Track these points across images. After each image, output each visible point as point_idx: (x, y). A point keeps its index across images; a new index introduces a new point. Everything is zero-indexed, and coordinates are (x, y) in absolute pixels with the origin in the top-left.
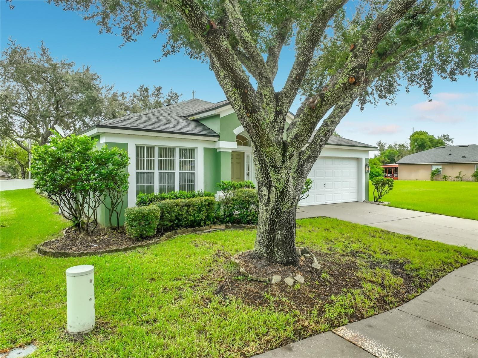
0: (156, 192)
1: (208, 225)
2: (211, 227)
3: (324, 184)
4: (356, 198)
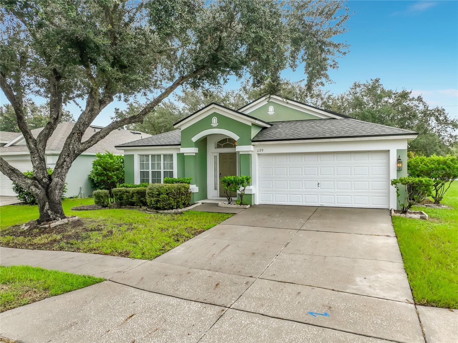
1: (139, 206)
2: (141, 207)
3: (317, 184)
4: (385, 205)
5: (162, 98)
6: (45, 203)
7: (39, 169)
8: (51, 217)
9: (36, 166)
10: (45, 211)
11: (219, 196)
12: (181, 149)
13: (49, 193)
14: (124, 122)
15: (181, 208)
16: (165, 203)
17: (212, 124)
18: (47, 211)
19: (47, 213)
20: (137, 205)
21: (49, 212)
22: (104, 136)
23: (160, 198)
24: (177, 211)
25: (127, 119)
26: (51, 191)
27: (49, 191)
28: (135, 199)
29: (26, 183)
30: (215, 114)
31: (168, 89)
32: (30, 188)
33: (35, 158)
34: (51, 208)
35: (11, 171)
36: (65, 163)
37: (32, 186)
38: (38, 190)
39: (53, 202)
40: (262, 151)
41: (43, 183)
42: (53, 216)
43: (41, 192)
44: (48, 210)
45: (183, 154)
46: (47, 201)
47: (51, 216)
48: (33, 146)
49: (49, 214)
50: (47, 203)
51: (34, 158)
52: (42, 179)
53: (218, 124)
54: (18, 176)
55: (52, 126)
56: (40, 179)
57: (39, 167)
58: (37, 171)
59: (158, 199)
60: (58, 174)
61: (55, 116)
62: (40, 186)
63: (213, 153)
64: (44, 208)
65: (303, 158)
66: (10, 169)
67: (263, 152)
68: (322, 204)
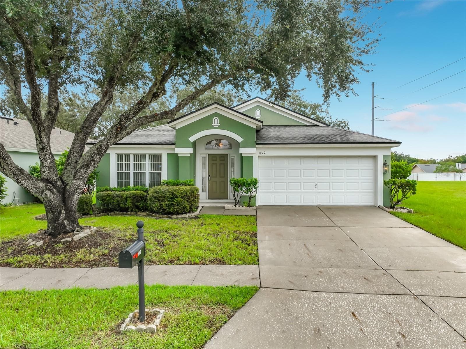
0: (131, 185)
1: (134, 211)
2: (136, 213)
3: (315, 185)
4: (372, 202)
5: (198, 95)
6: (61, 211)
7: (51, 170)
8: (67, 229)
9: (47, 165)
10: (60, 221)
11: (208, 199)
12: (176, 149)
13: (66, 199)
14: (155, 117)
15: (194, 212)
16: (179, 207)
17: (212, 125)
18: (63, 221)
19: (63, 223)
20: (132, 211)
21: (66, 222)
22: (131, 132)
23: (174, 202)
24: (190, 215)
25: (159, 114)
26: (69, 197)
27: (66, 196)
28: (129, 203)
29: (38, 187)
30: (216, 114)
31: (206, 86)
32: (45, 193)
33: (47, 156)
34: (68, 217)
35: (19, 171)
36: (92, 163)
37: (46, 191)
38: (53, 196)
39: (70, 210)
40: (264, 153)
41: (58, 186)
42: (69, 227)
43: (57, 197)
44: (65, 220)
45: (177, 154)
46: (63, 209)
47: (68, 227)
48: (45, 141)
49: (66, 224)
50: (63, 212)
51: (45, 155)
52: (56, 182)
53: (219, 125)
54: (28, 178)
55: (54, 116)
56: (54, 182)
57: (51, 167)
58: (49, 171)
59: (172, 203)
60: (81, 175)
61: (55, 105)
62: (55, 190)
63: (201, 154)
64: (59, 218)
65: (302, 161)
66: (18, 169)
67: (266, 155)
68: (319, 203)
